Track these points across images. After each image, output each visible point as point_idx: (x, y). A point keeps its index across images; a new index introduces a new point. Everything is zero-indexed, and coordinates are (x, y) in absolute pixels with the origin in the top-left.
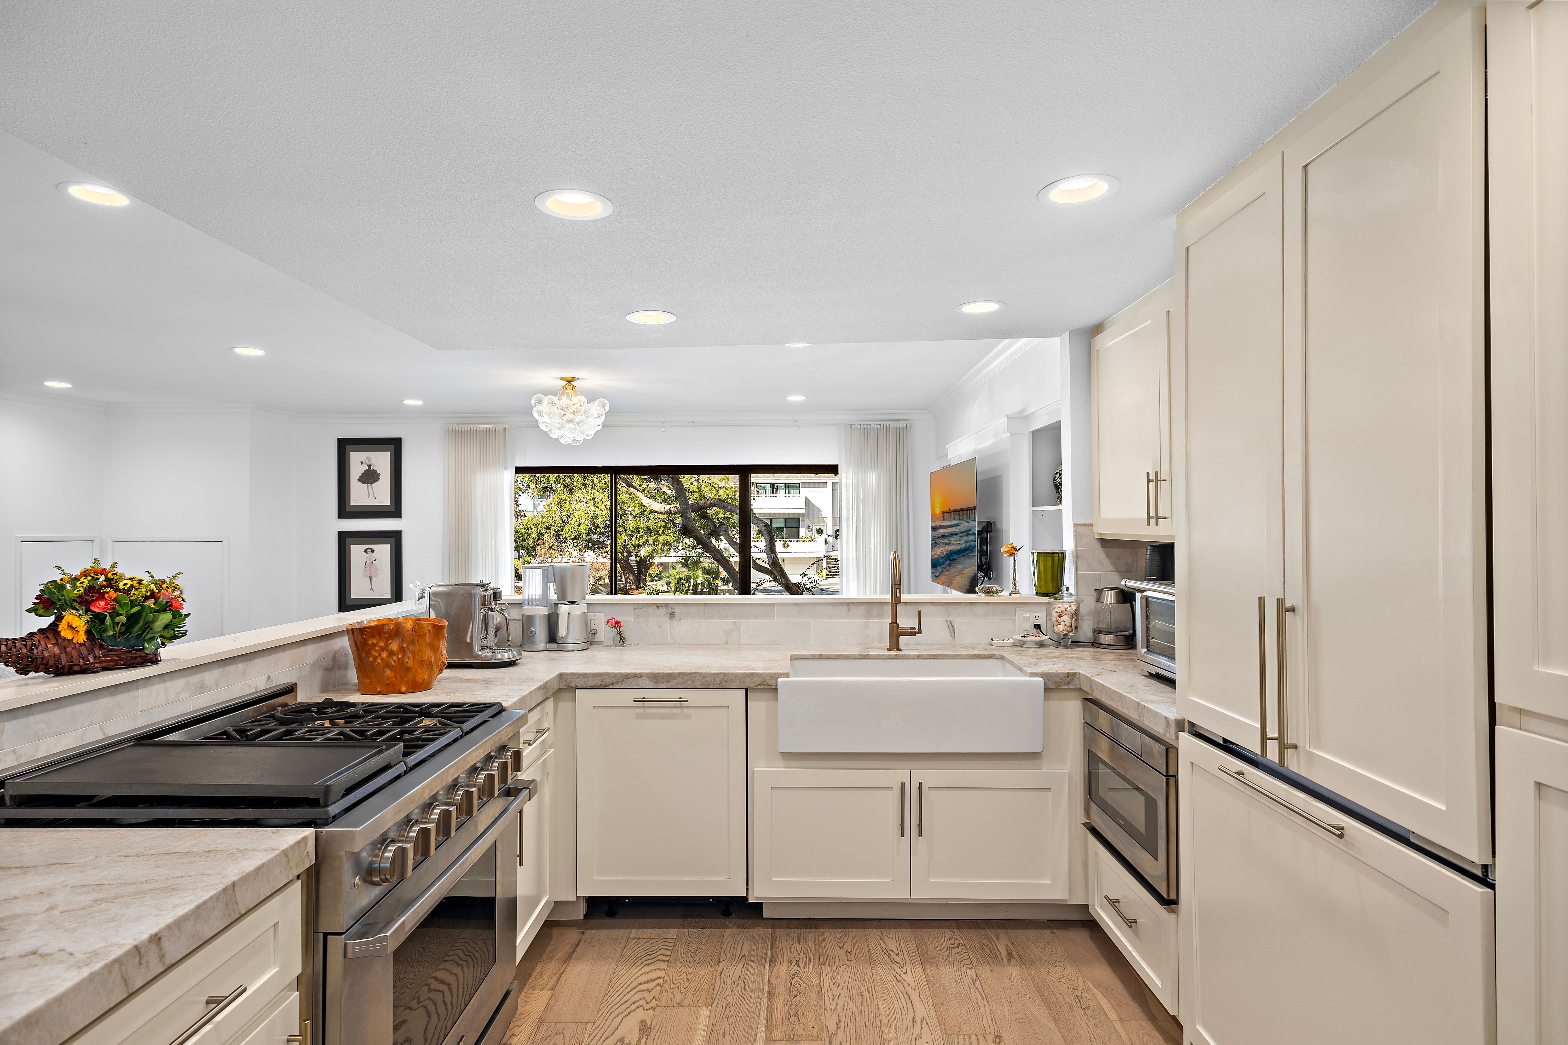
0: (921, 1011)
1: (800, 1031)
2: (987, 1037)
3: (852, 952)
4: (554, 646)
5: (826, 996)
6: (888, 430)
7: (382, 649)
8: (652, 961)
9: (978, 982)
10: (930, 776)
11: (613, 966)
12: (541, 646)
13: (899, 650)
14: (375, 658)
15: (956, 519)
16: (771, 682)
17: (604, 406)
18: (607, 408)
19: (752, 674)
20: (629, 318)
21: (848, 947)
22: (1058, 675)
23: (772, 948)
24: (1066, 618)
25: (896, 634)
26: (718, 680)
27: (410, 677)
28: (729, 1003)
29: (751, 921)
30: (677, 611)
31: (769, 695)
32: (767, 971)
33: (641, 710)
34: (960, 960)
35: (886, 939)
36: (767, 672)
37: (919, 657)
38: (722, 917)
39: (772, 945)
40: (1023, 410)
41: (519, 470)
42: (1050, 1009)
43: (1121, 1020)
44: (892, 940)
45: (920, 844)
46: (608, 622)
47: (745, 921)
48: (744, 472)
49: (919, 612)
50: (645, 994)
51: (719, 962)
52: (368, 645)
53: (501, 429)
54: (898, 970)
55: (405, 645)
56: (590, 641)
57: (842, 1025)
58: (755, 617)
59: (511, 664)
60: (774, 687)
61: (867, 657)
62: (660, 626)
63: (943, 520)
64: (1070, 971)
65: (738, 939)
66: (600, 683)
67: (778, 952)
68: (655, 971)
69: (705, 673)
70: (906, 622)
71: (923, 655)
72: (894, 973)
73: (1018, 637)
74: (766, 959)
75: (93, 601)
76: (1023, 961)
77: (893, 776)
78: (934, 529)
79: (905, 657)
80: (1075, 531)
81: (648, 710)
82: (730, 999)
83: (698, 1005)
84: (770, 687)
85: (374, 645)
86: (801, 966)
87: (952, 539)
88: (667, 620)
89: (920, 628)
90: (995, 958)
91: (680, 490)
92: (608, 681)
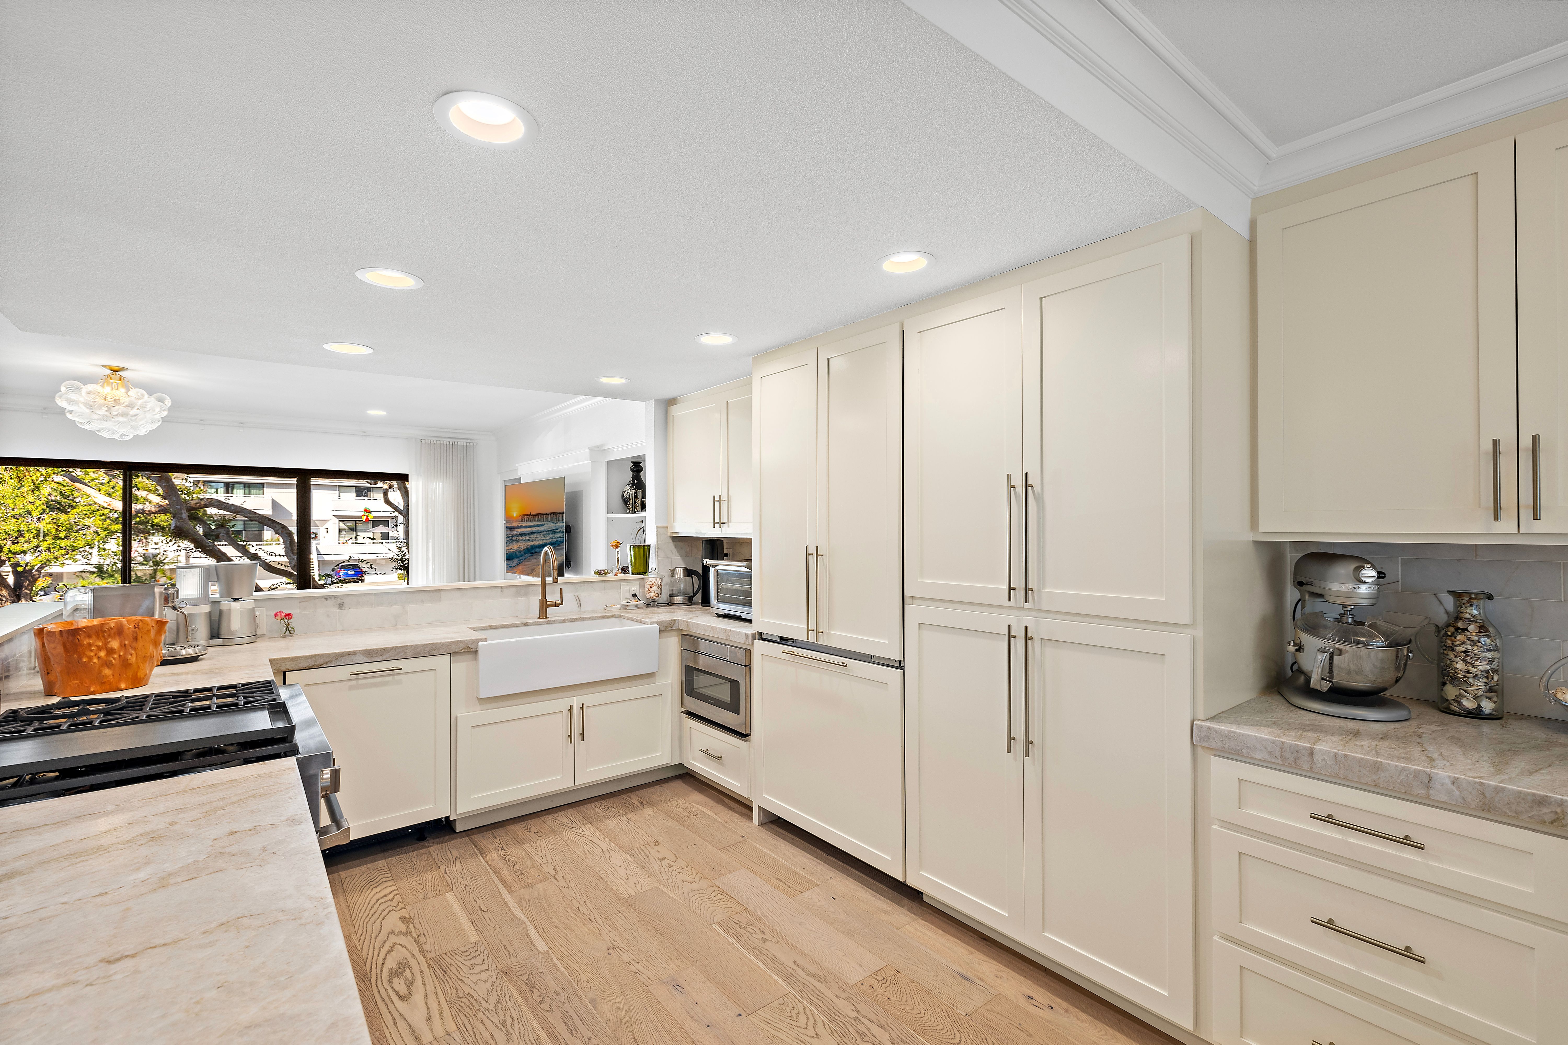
0: (604, 846)
1: (530, 881)
2: (650, 844)
3: (539, 831)
4: (220, 641)
5: (537, 858)
6: (456, 446)
7: (99, 648)
8: (377, 884)
9: (630, 821)
10: (588, 698)
13: (547, 618)
14: (90, 658)
16: (472, 646)
19: (457, 642)
21: (534, 829)
22: (666, 621)
23: (476, 847)
24: (655, 588)
25: (545, 606)
26: (428, 649)
27: (130, 674)
28: (466, 885)
29: (446, 838)
31: (470, 657)
32: (482, 860)
33: (354, 683)
34: (614, 815)
35: (558, 818)
36: (469, 639)
37: (564, 621)
38: (419, 842)
39: (475, 845)
40: (602, 445)
42: (677, 821)
43: (716, 814)
44: (563, 817)
45: (581, 746)
46: (276, 615)
47: (441, 839)
48: (305, 476)
49: (561, 589)
50: (389, 903)
51: (439, 867)
54: (578, 831)
55: (127, 643)
56: (257, 634)
57: (558, 868)
58: (423, 602)
59: (194, 659)
60: (475, 650)
61: (526, 624)
64: (679, 801)
65: (444, 850)
66: (313, 664)
67: (483, 847)
68: (388, 888)
69: (416, 645)
70: (551, 598)
71: (567, 619)
72: (576, 833)
73: (624, 603)
74: (476, 854)
76: (651, 804)
77: (563, 703)
79: (554, 622)
80: (657, 531)
81: (361, 682)
82: (465, 882)
83: (441, 893)
84: (472, 650)
85: (90, 645)
86: (506, 849)
88: (336, 610)
89: (562, 601)
90: (634, 808)
91: (171, 491)
92: (321, 661)
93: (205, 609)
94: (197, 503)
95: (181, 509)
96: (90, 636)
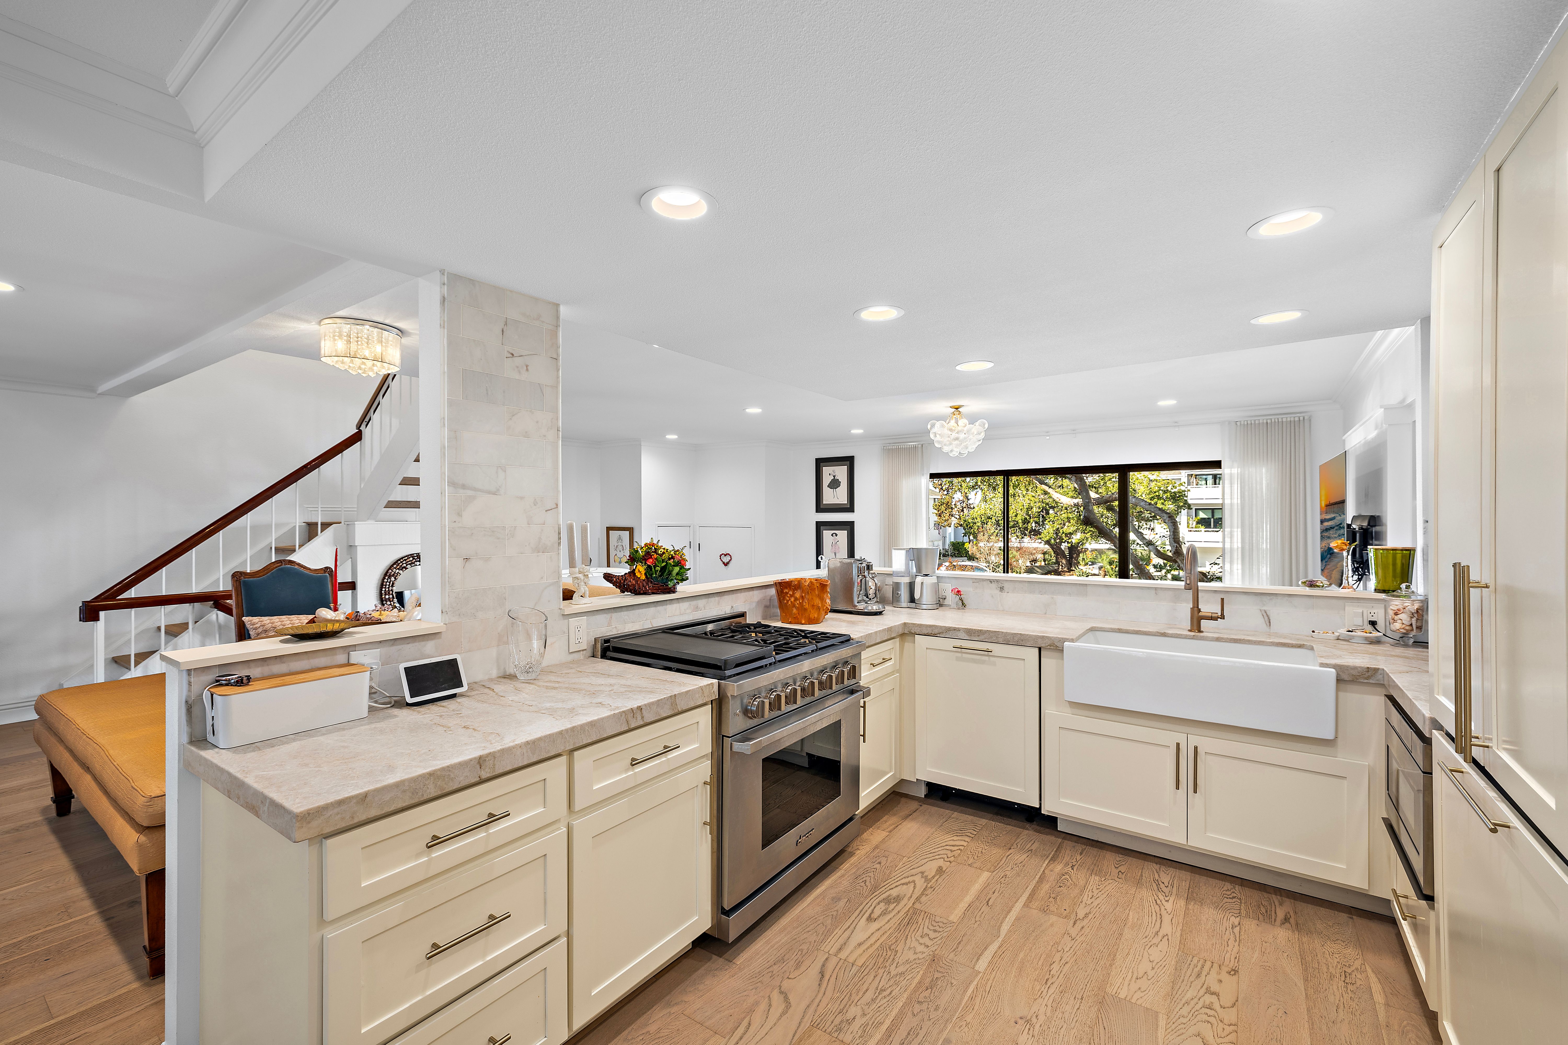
0: (1167, 930)
1: (1052, 908)
2: (1223, 967)
3: (1125, 874)
4: (913, 605)
5: (1087, 894)
6: (1280, 424)
7: (791, 596)
8: (961, 834)
9: (1238, 928)
10: (1206, 743)
11: (934, 830)
12: (904, 604)
13: (1200, 631)
14: (788, 601)
15: (1334, 512)
16: (1058, 644)
17: (983, 426)
18: (986, 426)
19: (1043, 637)
20: (958, 368)
21: (1122, 869)
22: (1355, 668)
23: (1056, 851)
24: (1404, 617)
25: (1197, 617)
26: (1016, 639)
27: (807, 615)
28: (1006, 875)
29: (1047, 830)
30: (1006, 585)
31: (1058, 654)
32: (1045, 865)
33: (959, 655)
34: (1229, 908)
35: (1162, 874)
36: (1055, 636)
37: (1218, 639)
38: (1025, 821)
39: (1057, 849)
41: (933, 476)
42: (1305, 970)
43: (1387, 1005)
44: (1166, 876)
45: (1197, 800)
46: (952, 591)
47: (1042, 829)
48: (1123, 471)
49: (1222, 600)
50: (949, 853)
51: (1010, 849)
52: (784, 593)
53: (920, 446)
54: (1161, 897)
55: (803, 595)
56: (940, 603)
57: (1090, 916)
58: (1070, 594)
59: (879, 613)
60: (1061, 649)
61: (1164, 635)
62: (992, 596)
63: (1326, 513)
64: (1351, 952)
65: (1032, 839)
66: (931, 632)
67: (1060, 855)
68: (960, 841)
69: (1006, 632)
70: (1208, 607)
71: (1222, 638)
72: (1156, 898)
73: (1343, 631)
74: (1048, 857)
75: (648, 559)
76: (1298, 927)
77: (1171, 737)
78: (1322, 522)
79: (1205, 638)
81: (964, 655)
82: (1008, 873)
83: (983, 869)
84: (1058, 648)
85: (787, 593)
86: (1075, 870)
87: (1331, 532)
88: (997, 592)
89: (1222, 614)
90: (1268, 918)
92: (936, 631)
93: (906, 580)
95: (1089, 502)
96: (787, 588)
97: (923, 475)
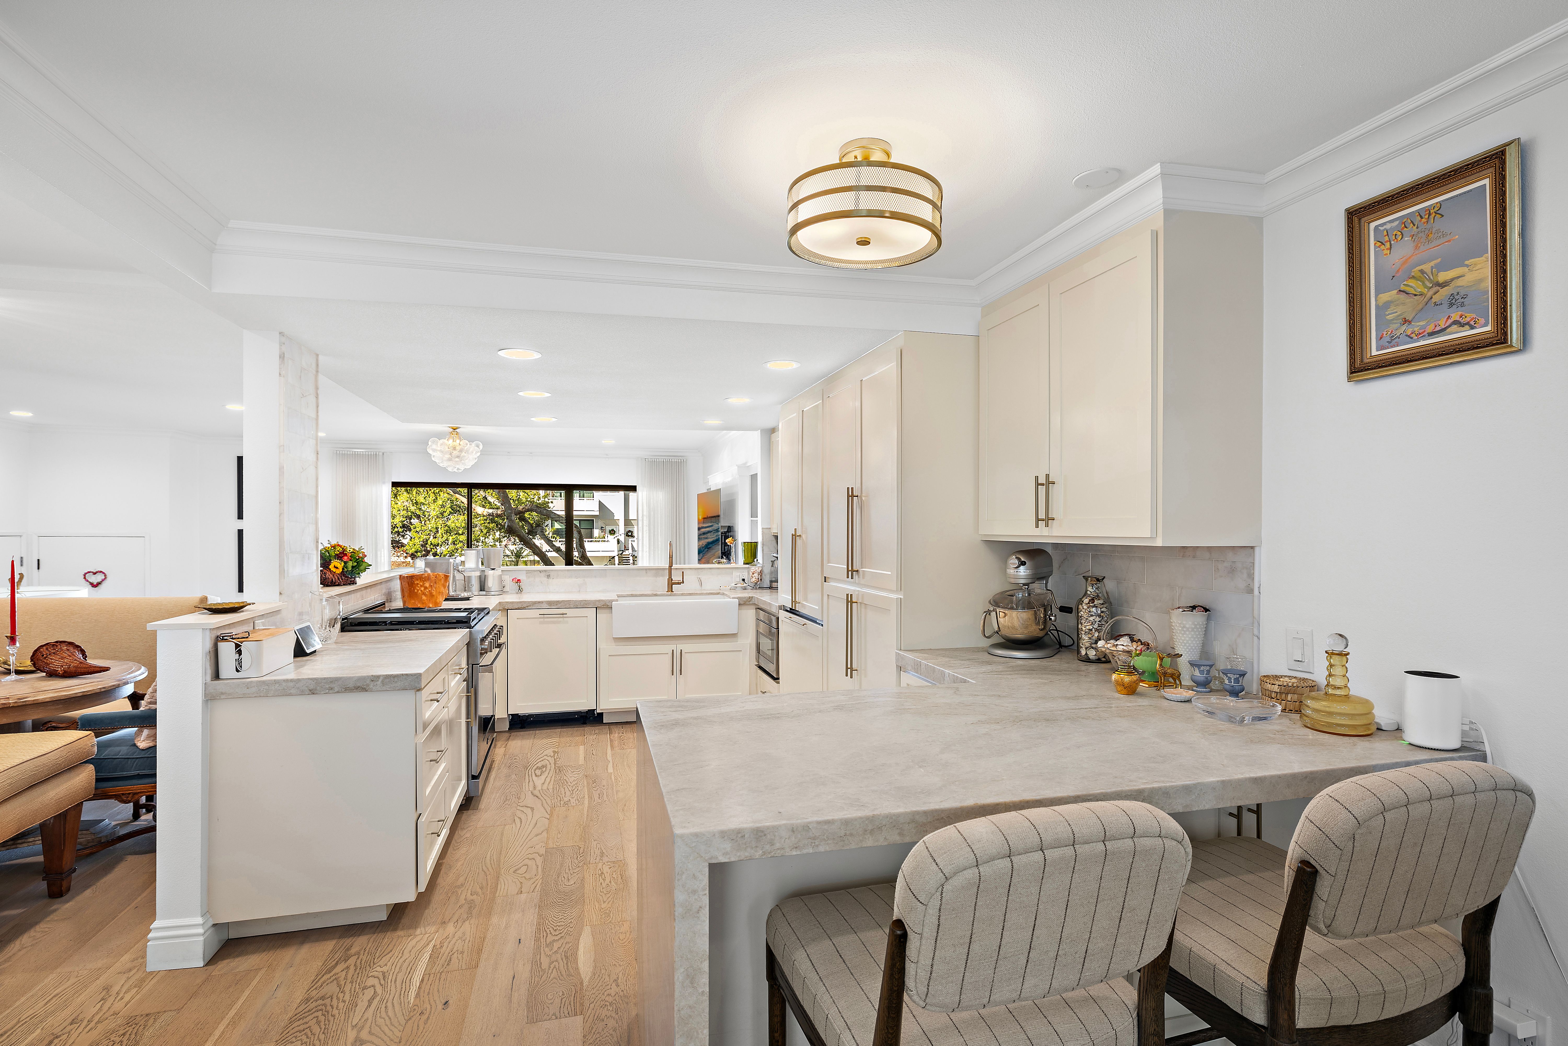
4: (484, 593)
6: (671, 462)
8: (550, 738)
10: (686, 647)
11: (531, 740)
12: (476, 593)
13: (672, 591)
14: (418, 590)
15: (710, 523)
16: (608, 604)
17: (478, 446)
18: (481, 447)
19: (599, 600)
22: (745, 597)
23: (609, 731)
24: (756, 575)
25: (671, 584)
26: (582, 604)
27: (434, 600)
28: (592, 745)
29: (597, 725)
30: (552, 574)
31: (608, 611)
32: (608, 737)
33: (542, 620)
36: (606, 600)
37: (682, 595)
38: (581, 725)
40: (746, 463)
41: (395, 484)
45: (681, 679)
46: (513, 580)
47: (594, 725)
48: (569, 489)
49: (683, 573)
50: (551, 746)
51: (584, 736)
52: (415, 584)
53: (381, 454)
56: (502, 591)
58: (595, 577)
60: (610, 607)
61: (656, 595)
62: (541, 582)
63: (704, 523)
65: (592, 730)
67: (612, 732)
68: (554, 740)
69: (575, 600)
70: (676, 578)
71: (685, 594)
73: (733, 585)
74: (607, 734)
77: (667, 648)
78: (699, 529)
79: (675, 595)
80: (762, 531)
81: (545, 619)
82: (593, 743)
83: (578, 746)
84: (608, 606)
85: (418, 584)
86: (624, 733)
87: (709, 535)
88: (545, 579)
89: (683, 581)
91: (505, 500)
92: (525, 605)
93: (478, 574)
94: (523, 508)
95: (511, 513)
96: (417, 580)
97: (384, 483)
